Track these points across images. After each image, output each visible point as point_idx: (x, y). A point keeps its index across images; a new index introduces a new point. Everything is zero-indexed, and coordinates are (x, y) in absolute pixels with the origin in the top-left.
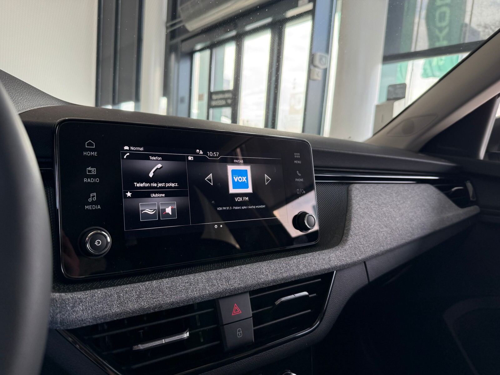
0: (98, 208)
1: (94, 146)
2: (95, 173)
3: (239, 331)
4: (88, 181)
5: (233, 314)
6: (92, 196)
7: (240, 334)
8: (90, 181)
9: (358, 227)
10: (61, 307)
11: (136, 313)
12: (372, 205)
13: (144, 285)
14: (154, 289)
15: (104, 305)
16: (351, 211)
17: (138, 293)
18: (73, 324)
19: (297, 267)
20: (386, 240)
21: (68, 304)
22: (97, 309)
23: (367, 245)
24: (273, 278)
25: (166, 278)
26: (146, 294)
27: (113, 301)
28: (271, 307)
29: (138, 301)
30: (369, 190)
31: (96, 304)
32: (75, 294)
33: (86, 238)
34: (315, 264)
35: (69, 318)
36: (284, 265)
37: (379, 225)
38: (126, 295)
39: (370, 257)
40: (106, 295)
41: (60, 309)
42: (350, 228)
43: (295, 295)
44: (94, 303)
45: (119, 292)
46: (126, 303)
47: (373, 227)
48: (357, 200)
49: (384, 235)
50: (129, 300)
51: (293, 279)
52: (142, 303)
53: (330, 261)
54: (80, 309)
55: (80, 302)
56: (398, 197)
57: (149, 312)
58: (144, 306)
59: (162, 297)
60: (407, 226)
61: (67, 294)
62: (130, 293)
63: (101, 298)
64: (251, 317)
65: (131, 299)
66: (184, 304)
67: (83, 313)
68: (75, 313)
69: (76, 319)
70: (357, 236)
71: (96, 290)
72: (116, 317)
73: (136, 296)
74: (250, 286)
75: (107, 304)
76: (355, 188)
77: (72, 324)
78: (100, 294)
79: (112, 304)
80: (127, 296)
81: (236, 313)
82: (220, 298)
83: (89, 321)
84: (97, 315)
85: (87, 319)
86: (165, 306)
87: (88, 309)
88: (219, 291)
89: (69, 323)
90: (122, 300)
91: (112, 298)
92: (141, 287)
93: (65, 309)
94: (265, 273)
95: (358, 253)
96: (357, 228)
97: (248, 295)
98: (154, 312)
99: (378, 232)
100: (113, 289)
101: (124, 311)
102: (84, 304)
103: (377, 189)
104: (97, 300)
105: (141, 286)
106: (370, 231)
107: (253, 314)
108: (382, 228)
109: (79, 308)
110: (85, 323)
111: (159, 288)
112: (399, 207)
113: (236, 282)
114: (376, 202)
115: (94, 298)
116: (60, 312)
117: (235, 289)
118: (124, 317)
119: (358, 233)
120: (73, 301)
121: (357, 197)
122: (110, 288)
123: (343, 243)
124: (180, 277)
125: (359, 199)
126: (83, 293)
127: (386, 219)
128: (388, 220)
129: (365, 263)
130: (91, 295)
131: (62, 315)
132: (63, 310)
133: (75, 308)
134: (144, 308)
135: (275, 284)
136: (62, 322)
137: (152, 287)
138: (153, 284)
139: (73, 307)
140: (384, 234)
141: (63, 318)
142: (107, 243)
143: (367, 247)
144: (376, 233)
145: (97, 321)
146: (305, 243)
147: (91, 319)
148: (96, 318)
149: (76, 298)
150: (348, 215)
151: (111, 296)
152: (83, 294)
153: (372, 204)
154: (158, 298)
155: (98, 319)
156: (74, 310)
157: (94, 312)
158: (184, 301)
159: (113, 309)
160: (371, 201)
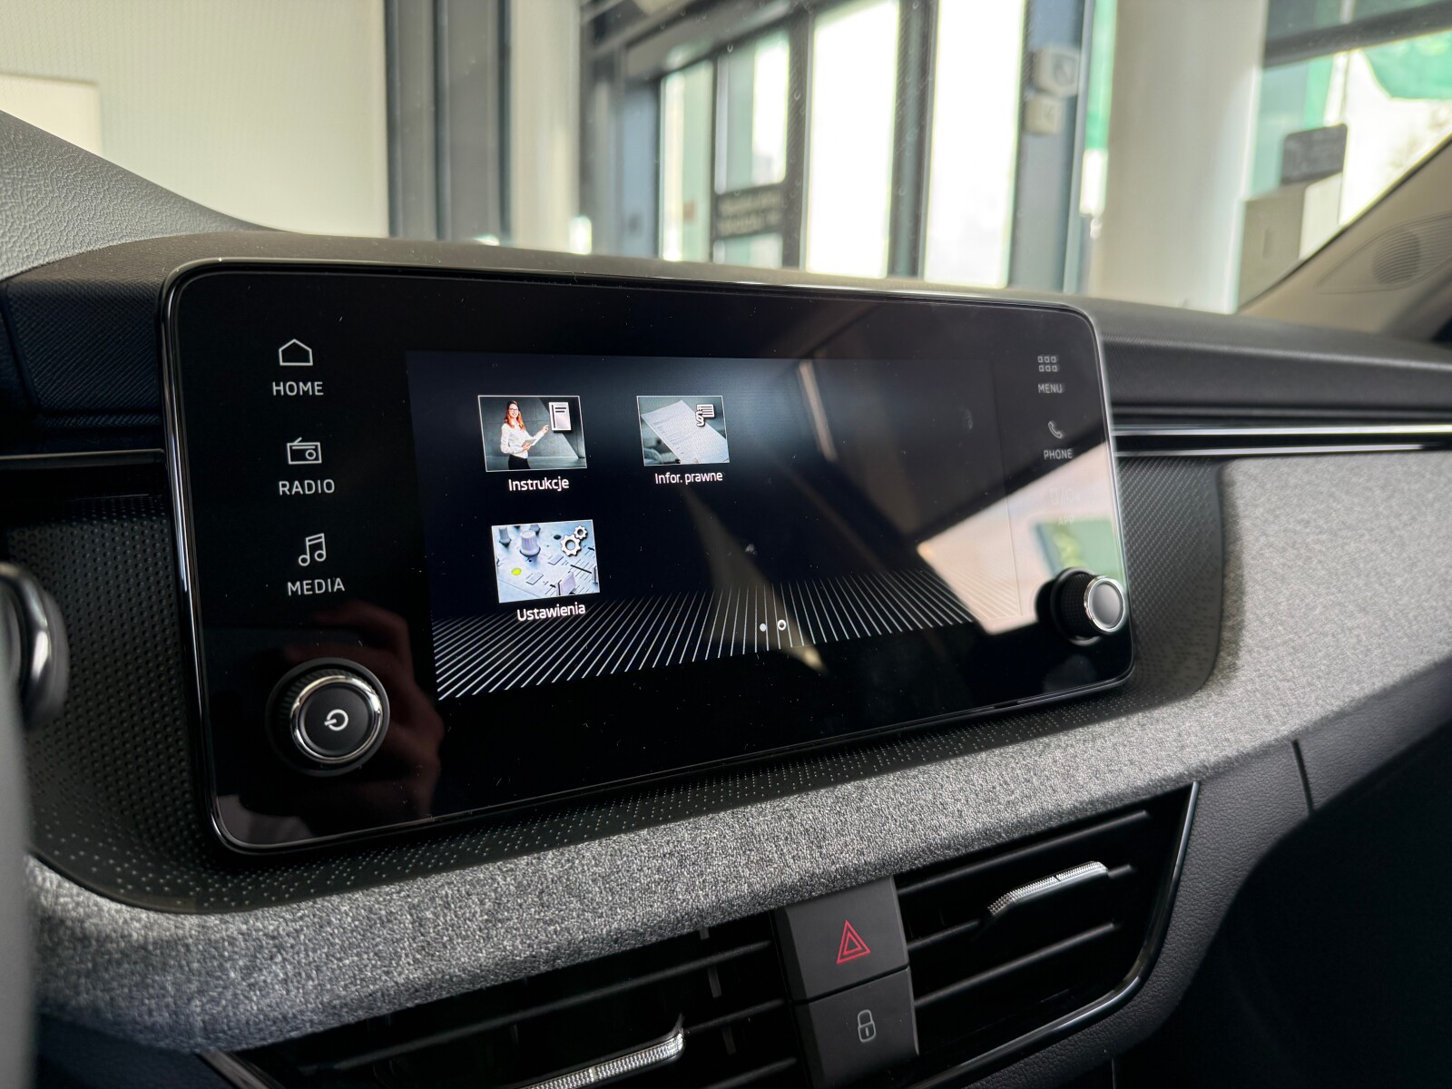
0: (336, 587)
1: (308, 361)
2: (317, 459)
3: (865, 1019)
4: (294, 490)
5: (839, 961)
6: (310, 546)
7: (867, 1029)
8: (300, 490)
9: (1271, 615)
10: (203, 972)
11: (486, 981)
12: (1308, 534)
13: (512, 870)
14: (547, 887)
15: (365, 956)
16: (1238, 558)
17: (488, 904)
18: (251, 1034)
19: (1067, 776)
20: (1368, 659)
21: (230, 959)
22: (337, 972)
23: (1303, 680)
24: (984, 824)
25: (592, 838)
26: (520, 905)
27: (398, 941)
28: (974, 923)
29: (489, 938)
30: (1292, 481)
31: (333, 956)
32: (257, 919)
33: (292, 703)
34: (1132, 763)
35: (235, 1014)
36: (1019, 772)
37: (1339, 604)
38: (445, 915)
39: (1315, 723)
40: (372, 921)
41: (199, 981)
42: (1243, 621)
43: (1059, 876)
44: (326, 950)
45: (418, 906)
46: (445, 947)
47: (1321, 613)
48: (1257, 518)
49: (1359, 641)
50: (458, 931)
51: (1054, 824)
52: (505, 943)
53: (1183, 748)
54: (277, 976)
55: (275, 950)
56: (1394, 502)
57: (534, 973)
58: (512, 952)
59: (578, 916)
60: (1434, 604)
61: (227, 917)
62: (460, 907)
63: (352, 931)
64: (903, 968)
65: (466, 931)
66: (660, 935)
67: (288, 992)
68: (258, 993)
69: (261, 1017)
70: (1267, 649)
71: (335, 899)
72: (410, 999)
73: (481, 916)
74: (901, 859)
75: (376, 954)
76: (1245, 473)
77: (246, 1033)
78: (347, 915)
79: (396, 952)
80: (448, 918)
81: (850, 955)
82: (792, 905)
83: (311, 1021)
84: (339, 997)
85: (302, 1012)
86: (590, 948)
87: (304, 975)
88: (789, 882)
89: (237, 1031)
90: (433, 935)
91: (395, 927)
92: (502, 882)
93: (218, 978)
94: (951, 809)
95: (1277, 711)
96: (1267, 619)
97: (891, 884)
98: (550, 969)
99: (1339, 630)
100: (399, 893)
101: (440, 976)
102: (288, 957)
103: (1317, 476)
104: (337, 941)
105: (501, 877)
106: (1311, 630)
107: (912, 954)
108: (1351, 616)
109: (270, 972)
110: (297, 1029)
111: (568, 879)
112: (1401, 537)
113: (846, 846)
114: (1321, 522)
115: (326, 932)
116: (201, 992)
117: (845, 872)
118: (441, 994)
119: (1273, 637)
120: (248, 948)
121: (1256, 506)
122: (388, 889)
123: (1223, 678)
124: (644, 833)
125: (1262, 515)
126: (284, 912)
127: (1361, 583)
128: (1366, 585)
129: (1296, 745)
130: (316, 920)
131: (208, 1002)
132: (213, 982)
133: (255, 975)
134: (514, 963)
135: (988, 844)
136: (209, 1027)
137: (539, 877)
138: (545, 867)
139: (248, 971)
140: (1358, 636)
141: (212, 1015)
142: (372, 717)
143: (1304, 688)
144: (1333, 635)
145: (340, 1016)
146: (1084, 682)
147: (316, 1014)
148: (334, 1007)
149: (261, 933)
150: (1232, 575)
151: (389, 921)
152: (288, 916)
153: (1308, 530)
154: (563, 919)
155: (345, 1010)
156: (252, 980)
157: (329, 987)
158: (660, 928)
159: (399, 969)
160: (1302, 520)
